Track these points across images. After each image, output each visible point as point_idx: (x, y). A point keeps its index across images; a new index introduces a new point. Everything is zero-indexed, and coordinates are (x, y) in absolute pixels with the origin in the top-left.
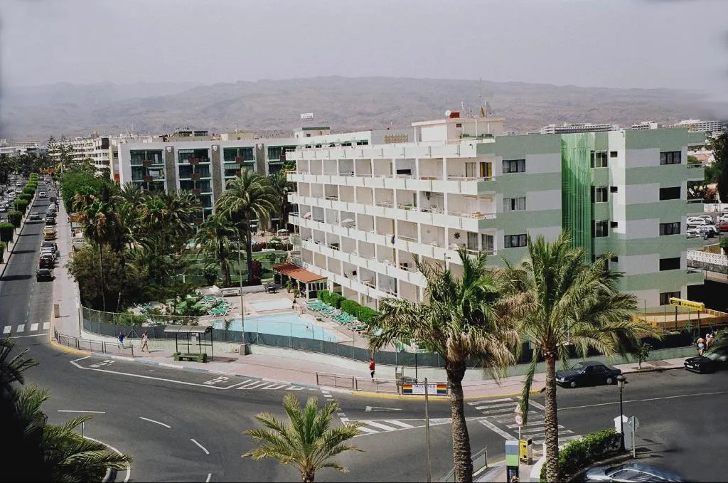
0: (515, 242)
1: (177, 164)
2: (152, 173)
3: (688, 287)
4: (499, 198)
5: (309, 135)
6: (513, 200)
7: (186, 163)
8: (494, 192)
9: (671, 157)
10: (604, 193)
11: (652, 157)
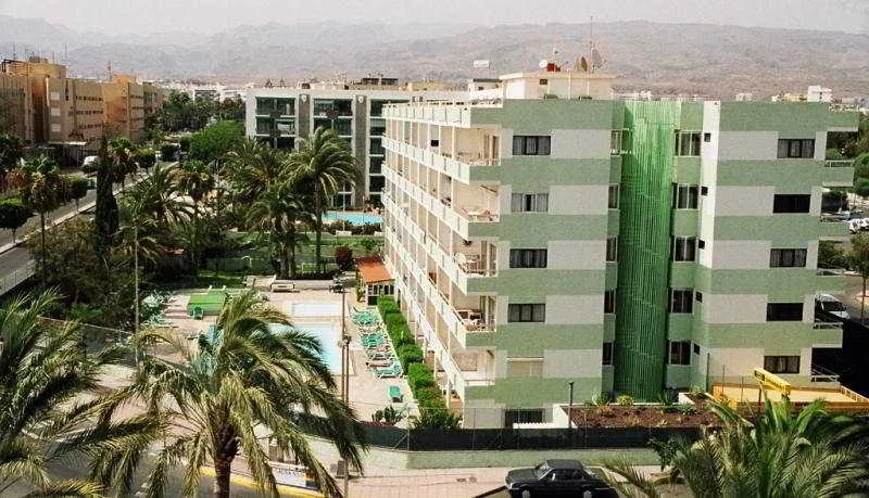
0: (528, 257)
1: (312, 117)
2: (281, 127)
3: (814, 350)
4: (506, 190)
5: (481, 88)
6: (529, 198)
7: (323, 116)
8: (499, 182)
9: (796, 148)
10: (690, 196)
11: (764, 146)
